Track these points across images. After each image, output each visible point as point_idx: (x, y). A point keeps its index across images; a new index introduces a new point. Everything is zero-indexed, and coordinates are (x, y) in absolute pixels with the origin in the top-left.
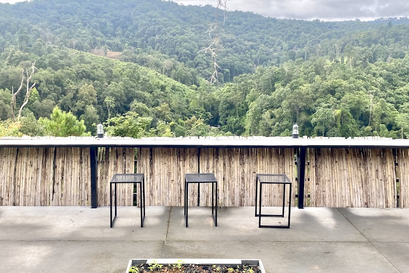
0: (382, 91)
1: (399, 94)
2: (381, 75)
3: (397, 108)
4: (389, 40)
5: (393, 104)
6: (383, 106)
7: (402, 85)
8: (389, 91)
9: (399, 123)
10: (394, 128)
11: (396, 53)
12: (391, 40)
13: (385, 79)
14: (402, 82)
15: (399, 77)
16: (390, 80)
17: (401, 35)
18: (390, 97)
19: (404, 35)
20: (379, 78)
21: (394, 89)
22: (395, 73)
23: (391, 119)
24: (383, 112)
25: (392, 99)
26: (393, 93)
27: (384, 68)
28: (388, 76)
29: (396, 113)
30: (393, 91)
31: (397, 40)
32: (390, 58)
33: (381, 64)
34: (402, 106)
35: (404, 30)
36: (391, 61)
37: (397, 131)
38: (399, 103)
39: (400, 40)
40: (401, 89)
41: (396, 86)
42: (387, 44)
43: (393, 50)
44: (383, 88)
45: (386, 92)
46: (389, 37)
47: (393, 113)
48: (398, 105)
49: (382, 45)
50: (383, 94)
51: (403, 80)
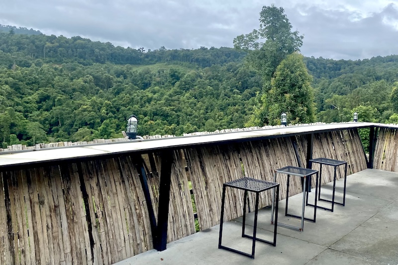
0: (9, 99)
1: (27, 103)
2: (6, 83)
3: (26, 116)
4: (13, 47)
5: (22, 113)
6: (12, 115)
7: (30, 94)
8: (16, 99)
9: (31, 132)
10: (24, 137)
11: (20, 62)
12: (15, 48)
13: (11, 87)
14: (29, 91)
15: (26, 86)
16: (16, 88)
17: (24, 44)
18: (17, 105)
19: (28, 45)
20: (4, 86)
21: (22, 98)
22: (22, 81)
23: (21, 128)
24: (12, 121)
25: (21, 108)
26: (20, 102)
27: (9, 76)
28: (15, 84)
29: (26, 122)
30: (20, 99)
31: (19, 49)
32: (15, 66)
33: (6, 71)
34: (30, 115)
35: (28, 40)
36: (17, 69)
37: (28, 141)
38: (27, 112)
39: (24, 49)
40: (30, 98)
41: (23, 94)
42: (9, 51)
43: (16, 58)
44: (9, 96)
45: (13, 100)
46: (11, 45)
47: (23, 123)
48: (26, 114)
49: (4, 51)
50: (8, 102)
51: (31, 89)
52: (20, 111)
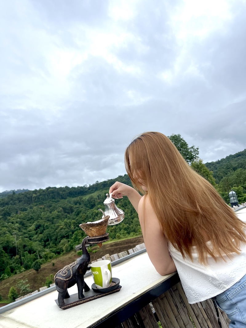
0: (20, 231)
1: (30, 231)
2: (17, 223)
3: (31, 239)
4: (16, 202)
5: (28, 238)
6: (23, 240)
7: (30, 226)
8: (24, 231)
9: (35, 248)
10: (32, 252)
11: (21, 209)
12: (17, 202)
13: (20, 224)
14: (30, 224)
15: (27, 222)
16: (22, 224)
17: (21, 198)
18: (25, 234)
19: (23, 198)
20: (16, 224)
21: (26, 229)
22: (25, 219)
23: (29, 247)
24: (24, 244)
25: (27, 235)
26: (26, 232)
27: (18, 218)
28: (21, 222)
29: (32, 243)
30: (26, 230)
31: (20, 201)
32: (19, 212)
33: (15, 216)
34: (33, 238)
35: (23, 196)
36: (20, 213)
37: (35, 254)
38: (30, 236)
39: (22, 201)
40: (30, 228)
41: (27, 227)
42: (15, 204)
43: (19, 207)
44: (19, 230)
45: (22, 232)
46: (15, 200)
47: (30, 243)
48: (30, 238)
49: (12, 205)
50: (20, 233)
51: (30, 223)
52: (27, 237)
